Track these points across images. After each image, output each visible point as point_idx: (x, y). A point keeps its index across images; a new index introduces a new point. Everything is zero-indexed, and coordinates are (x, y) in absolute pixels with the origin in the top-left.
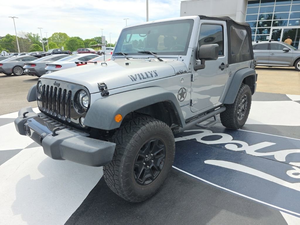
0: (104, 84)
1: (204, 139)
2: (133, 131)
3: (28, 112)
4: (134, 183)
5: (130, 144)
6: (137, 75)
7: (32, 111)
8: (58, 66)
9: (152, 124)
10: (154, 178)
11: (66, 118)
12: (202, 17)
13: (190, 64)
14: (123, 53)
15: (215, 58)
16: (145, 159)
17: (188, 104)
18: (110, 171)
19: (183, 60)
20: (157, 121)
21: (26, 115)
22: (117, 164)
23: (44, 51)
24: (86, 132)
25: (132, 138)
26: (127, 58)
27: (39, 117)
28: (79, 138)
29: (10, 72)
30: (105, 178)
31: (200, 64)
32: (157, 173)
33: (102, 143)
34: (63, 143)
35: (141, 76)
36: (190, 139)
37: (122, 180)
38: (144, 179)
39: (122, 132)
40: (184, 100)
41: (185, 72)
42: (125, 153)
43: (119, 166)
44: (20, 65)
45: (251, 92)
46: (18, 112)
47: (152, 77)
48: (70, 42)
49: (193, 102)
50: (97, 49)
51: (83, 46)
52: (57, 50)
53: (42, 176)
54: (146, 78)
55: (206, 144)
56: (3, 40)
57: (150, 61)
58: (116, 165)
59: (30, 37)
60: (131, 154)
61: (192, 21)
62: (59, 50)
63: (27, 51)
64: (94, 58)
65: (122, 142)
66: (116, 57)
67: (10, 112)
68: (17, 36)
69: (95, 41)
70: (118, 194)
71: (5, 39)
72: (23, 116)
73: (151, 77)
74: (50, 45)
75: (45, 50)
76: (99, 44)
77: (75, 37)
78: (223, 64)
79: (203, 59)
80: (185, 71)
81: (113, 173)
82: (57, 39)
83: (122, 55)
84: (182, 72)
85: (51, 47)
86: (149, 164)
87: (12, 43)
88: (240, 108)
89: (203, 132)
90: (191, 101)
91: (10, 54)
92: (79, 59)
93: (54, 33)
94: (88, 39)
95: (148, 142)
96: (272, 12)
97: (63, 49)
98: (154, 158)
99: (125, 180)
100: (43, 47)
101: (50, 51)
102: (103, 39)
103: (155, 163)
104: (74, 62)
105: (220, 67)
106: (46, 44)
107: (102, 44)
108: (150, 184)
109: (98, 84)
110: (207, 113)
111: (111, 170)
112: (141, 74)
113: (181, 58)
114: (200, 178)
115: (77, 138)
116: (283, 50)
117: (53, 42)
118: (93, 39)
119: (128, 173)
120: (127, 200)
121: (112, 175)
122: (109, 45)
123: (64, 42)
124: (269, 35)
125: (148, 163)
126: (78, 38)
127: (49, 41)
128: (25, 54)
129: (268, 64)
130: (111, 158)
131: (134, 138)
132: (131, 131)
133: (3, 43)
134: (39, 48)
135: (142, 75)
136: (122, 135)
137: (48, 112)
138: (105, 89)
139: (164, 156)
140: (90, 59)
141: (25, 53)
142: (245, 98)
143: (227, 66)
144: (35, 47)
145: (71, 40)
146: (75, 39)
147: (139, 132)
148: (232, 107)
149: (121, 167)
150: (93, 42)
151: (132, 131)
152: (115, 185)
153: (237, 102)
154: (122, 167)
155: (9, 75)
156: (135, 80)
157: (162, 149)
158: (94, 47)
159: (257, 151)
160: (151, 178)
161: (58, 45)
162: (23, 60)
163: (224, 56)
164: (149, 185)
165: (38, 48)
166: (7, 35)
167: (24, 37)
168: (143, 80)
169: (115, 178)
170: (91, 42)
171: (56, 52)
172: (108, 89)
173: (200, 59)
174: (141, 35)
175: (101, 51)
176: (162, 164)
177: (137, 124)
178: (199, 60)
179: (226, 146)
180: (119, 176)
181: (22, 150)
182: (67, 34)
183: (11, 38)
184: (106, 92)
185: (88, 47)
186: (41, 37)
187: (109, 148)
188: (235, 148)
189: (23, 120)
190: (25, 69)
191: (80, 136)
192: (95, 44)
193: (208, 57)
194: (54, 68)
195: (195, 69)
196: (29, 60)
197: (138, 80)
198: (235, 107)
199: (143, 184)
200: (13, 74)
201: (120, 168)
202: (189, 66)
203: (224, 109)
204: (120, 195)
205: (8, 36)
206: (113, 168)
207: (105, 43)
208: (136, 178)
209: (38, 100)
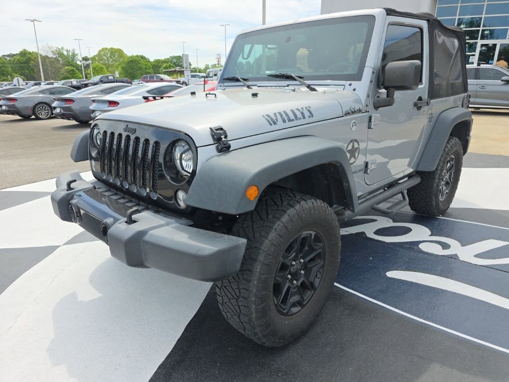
0: (222, 129)
1: (379, 232)
2: (274, 217)
3: (75, 181)
4: (273, 312)
5: (269, 240)
6: (277, 114)
7: (81, 179)
8: (113, 103)
9: (306, 205)
10: (304, 303)
11: (147, 193)
12: (390, 12)
13: (368, 96)
14: (239, 78)
15: (414, 87)
16: (290, 269)
17: (361, 170)
18: (231, 290)
19: (354, 90)
20: (314, 200)
21: (72, 185)
22: (245, 277)
23: (84, 79)
24: (187, 218)
25: (273, 231)
26: (248, 87)
27: (95, 189)
28: (176, 228)
29: (29, 112)
30: (221, 302)
31: (386, 97)
32: (309, 293)
33: (221, 239)
34: (147, 238)
35: (284, 116)
36: (354, 232)
37: (254, 306)
38: (288, 305)
39: (252, 218)
40: (355, 161)
41: (360, 111)
42: (261, 257)
43: (249, 281)
44: (47, 101)
45: (462, 151)
46: (56, 179)
47: (304, 118)
48: (128, 63)
49: (369, 166)
50: (175, 76)
51: (151, 70)
52: (107, 77)
53: (98, 295)
54: (293, 120)
55: (384, 243)
56: (15, 59)
57: (294, 91)
58: (243, 279)
59: (61, 54)
60: (270, 259)
61: (372, 18)
62: (110, 78)
63: (57, 78)
64: (176, 89)
65: (254, 237)
66: (226, 84)
67: (33, 181)
68: (40, 52)
69: (171, 62)
70: (243, 333)
71: (18, 57)
72: (66, 187)
73: (302, 118)
74: (94, 69)
75: (86, 77)
76: (178, 68)
77: (137, 56)
78: (420, 99)
79: (390, 89)
80: (360, 109)
81: (238, 294)
82: (106, 58)
83: (238, 80)
84: (355, 111)
85: (97, 71)
86: (297, 278)
87: (31, 65)
88: (443, 179)
89: (376, 220)
90: (367, 164)
91: (27, 84)
92: (148, 92)
93: (101, 49)
94: (158, 60)
95: (297, 237)
96: (480, 15)
97: (117, 75)
98: (305, 267)
99: (260, 307)
100: (83, 73)
101: (96, 79)
102: (184, 60)
103: (307, 275)
104: (141, 97)
105: (415, 105)
106: (87, 67)
107: (183, 68)
108: (299, 314)
109: (211, 129)
110: (388, 188)
111: (234, 287)
112: (285, 112)
113: (350, 85)
114: (384, 303)
115: (172, 227)
116: (502, 81)
117: (99, 64)
118: (168, 59)
119: (265, 294)
120: (259, 343)
121: (236, 297)
122: (194, 71)
123: (118, 63)
124: (474, 55)
125: (295, 276)
126: (143, 57)
127: (92, 61)
128: (52, 84)
129: (474, 104)
130: (238, 266)
131: (275, 229)
132: (269, 217)
133: (15, 65)
134: (77, 73)
135: (287, 115)
136: (253, 225)
137: (111, 181)
138: (223, 139)
139: (322, 263)
140: (167, 92)
141: (52, 81)
142: (452, 161)
143: (427, 103)
144: (69, 72)
145: (130, 61)
146: (138, 59)
147: (285, 218)
148: (432, 176)
149: (254, 283)
150: (168, 65)
151: (271, 216)
152: (241, 315)
153: (439, 168)
154: (256, 282)
155: (26, 118)
156: (275, 123)
157: (320, 250)
158: (170, 73)
159: (478, 256)
160: (299, 303)
161: (107, 68)
162: (52, 93)
163: (422, 84)
164: (296, 315)
165: (74, 74)
166: (21, 52)
167: (50, 55)
168: (288, 124)
169: (240, 303)
170: (164, 65)
171: (106, 80)
172: (228, 139)
173: (385, 88)
174: (268, 46)
175: (182, 79)
176: (318, 278)
177: (279, 204)
178: (383, 91)
179: (421, 246)
180: (249, 299)
181: (58, 246)
182: (124, 51)
183: (29, 56)
184: (225, 144)
185: (159, 73)
186: (79, 55)
187: (237, 247)
188: (437, 250)
189: (68, 194)
190: (55, 108)
191: (177, 225)
192: (170, 68)
193: (402, 85)
194: (106, 107)
195: (376, 106)
196: (61, 93)
197: (280, 124)
198: (437, 177)
199: (286, 315)
200: (33, 117)
201: (252, 284)
202: (366, 101)
203: (417, 181)
204: (248, 333)
205: (24, 53)
206: (238, 285)
207: (189, 66)
208: (276, 303)
209: (91, 158)
